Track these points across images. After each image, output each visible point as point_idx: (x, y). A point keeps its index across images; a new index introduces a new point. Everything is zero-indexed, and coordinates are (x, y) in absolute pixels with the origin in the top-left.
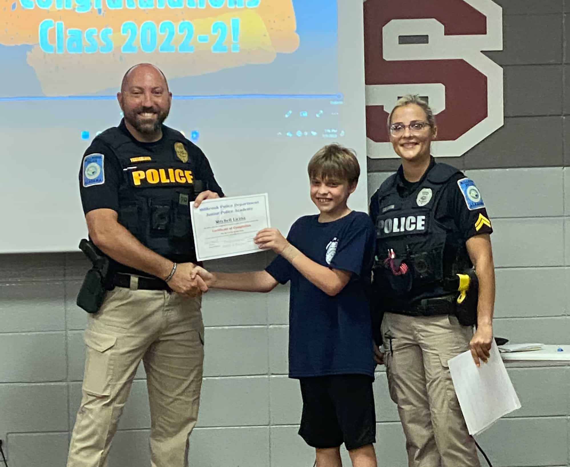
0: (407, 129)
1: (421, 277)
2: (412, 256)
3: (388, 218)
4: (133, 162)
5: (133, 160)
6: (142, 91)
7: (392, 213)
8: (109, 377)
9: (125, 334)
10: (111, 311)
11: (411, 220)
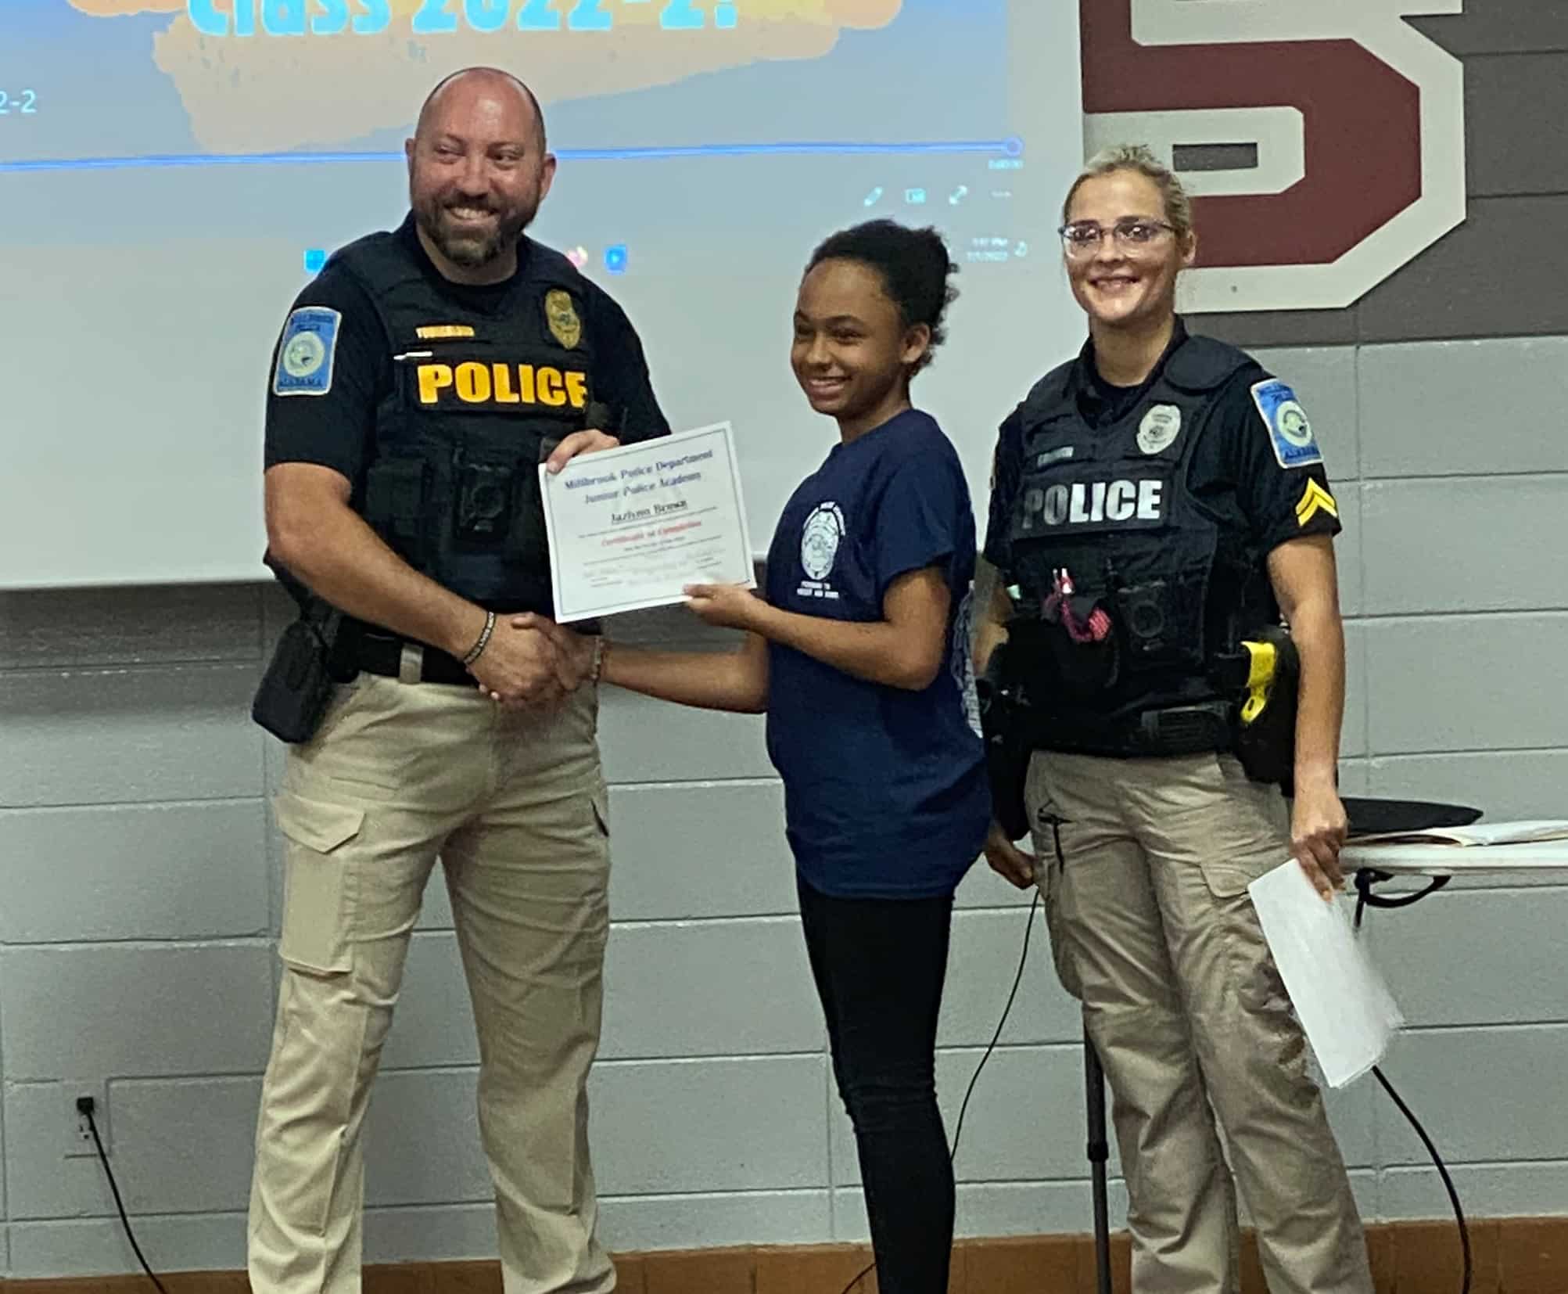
0: (1109, 239)
2: (1124, 590)
3: (1055, 483)
4: (423, 338)
5: (424, 333)
6: (463, 148)
7: (1066, 469)
8: (348, 922)
9: (387, 803)
10: (349, 738)
11: (1121, 490)
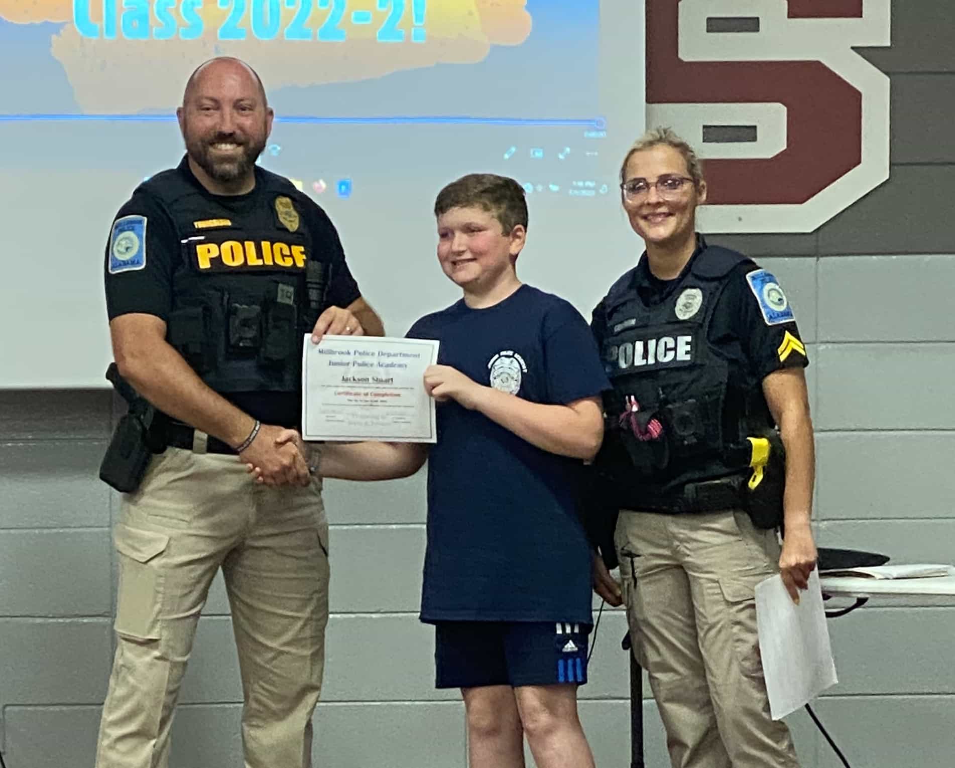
0: (653, 189)
1: (686, 442)
2: (670, 406)
3: (623, 342)
4: (198, 228)
5: (199, 225)
6: (217, 105)
7: (632, 333)
8: (158, 607)
9: (185, 532)
10: (161, 489)
11: (666, 343)
